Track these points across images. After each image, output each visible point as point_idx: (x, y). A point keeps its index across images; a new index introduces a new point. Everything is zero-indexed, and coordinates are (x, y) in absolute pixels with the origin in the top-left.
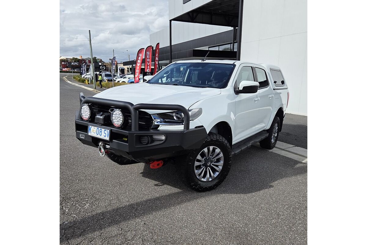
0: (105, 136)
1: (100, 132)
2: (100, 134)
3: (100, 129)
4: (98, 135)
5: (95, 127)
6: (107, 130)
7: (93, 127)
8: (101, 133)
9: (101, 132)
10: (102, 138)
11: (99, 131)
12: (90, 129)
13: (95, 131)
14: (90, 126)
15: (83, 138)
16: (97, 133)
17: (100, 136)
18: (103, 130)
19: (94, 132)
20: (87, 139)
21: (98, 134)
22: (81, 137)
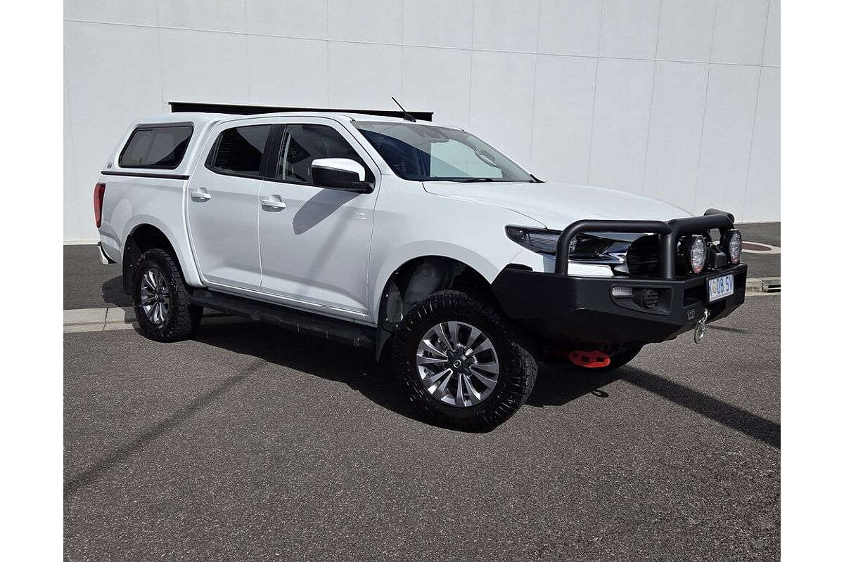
0: (727, 290)
1: (721, 285)
2: (722, 290)
3: (720, 279)
6: (728, 277)
7: (713, 281)
9: (723, 285)
12: (710, 288)
13: (715, 289)
15: (693, 317)
17: (722, 294)
18: (724, 278)
21: (719, 293)
22: (689, 319)
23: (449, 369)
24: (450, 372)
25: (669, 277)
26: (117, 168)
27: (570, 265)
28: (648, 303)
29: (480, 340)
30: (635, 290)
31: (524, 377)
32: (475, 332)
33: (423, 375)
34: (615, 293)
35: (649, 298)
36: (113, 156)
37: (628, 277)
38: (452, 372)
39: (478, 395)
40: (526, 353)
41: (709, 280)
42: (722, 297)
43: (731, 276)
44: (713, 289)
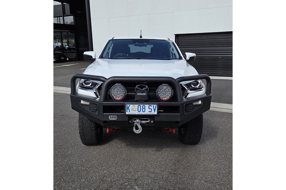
0: (151, 112)
1: (143, 108)
3: (142, 106)
5: (135, 105)
6: (152, 105)
9: (145, 108)
10: (146, 114)
11: (142, 108)
12: (128, 108)
14: (128, 105)
15: (115, 119)
16: (139, 110)
17: (143, 112)
18: (147, 106)
19: (135, 109)
20: (120, 120)
22: (111, 119)
42: (143, 114)
43: (155, 106)
44: (132, 109)
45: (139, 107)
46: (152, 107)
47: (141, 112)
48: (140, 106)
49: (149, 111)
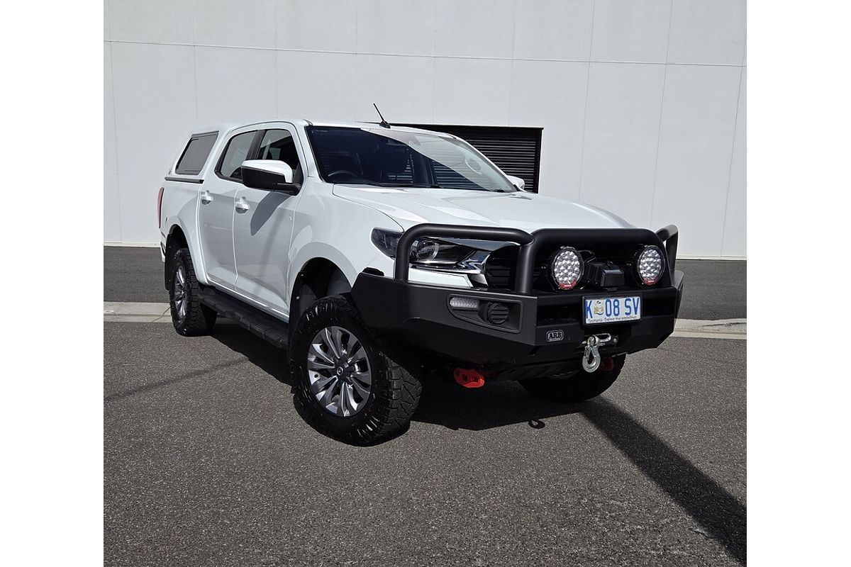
0: (629, 314)
1: (615, 307)
2: (616, 313)
3: (612, 300)
4: (611, 317)
5: (600, 301)
6: (631, 299)
7: (594, 301)
8: (616, 309)
9: (618, 307)
10: (621, 320)
11: (613, 307)
12: (589, 309)
13: (600, 310)
14: (589, 302)
15: (559, 339)
16: (609, 313)
17: (616, 317)
18: (622, 300)
19: (599, 312)
20: (569, 340)
21: (610, 315)
22: (551, 340)
23: (335, 376)
24: (335, 379)
25: (524, 292)
26: (174, 175)
27: (411, 271)
28: (492, 317)
29: (356, 348)
30: (482, 302)
31: (390, 390)
32: (353, 340)
33: (313, 380)
34: (455, 303)
35: (496, 312)
36: (172, 167)
37: (486, 289)
38: (337, 380)
39: (355, 405)
40: (394, 364)
41: (585, 299)
42: (615, 320)
43: (636, 298)
44: (596, 309)
45: (608, 303)
46: (630, 303)
47: (613, 316)
48: (610, 302)
49: (626, 314)
